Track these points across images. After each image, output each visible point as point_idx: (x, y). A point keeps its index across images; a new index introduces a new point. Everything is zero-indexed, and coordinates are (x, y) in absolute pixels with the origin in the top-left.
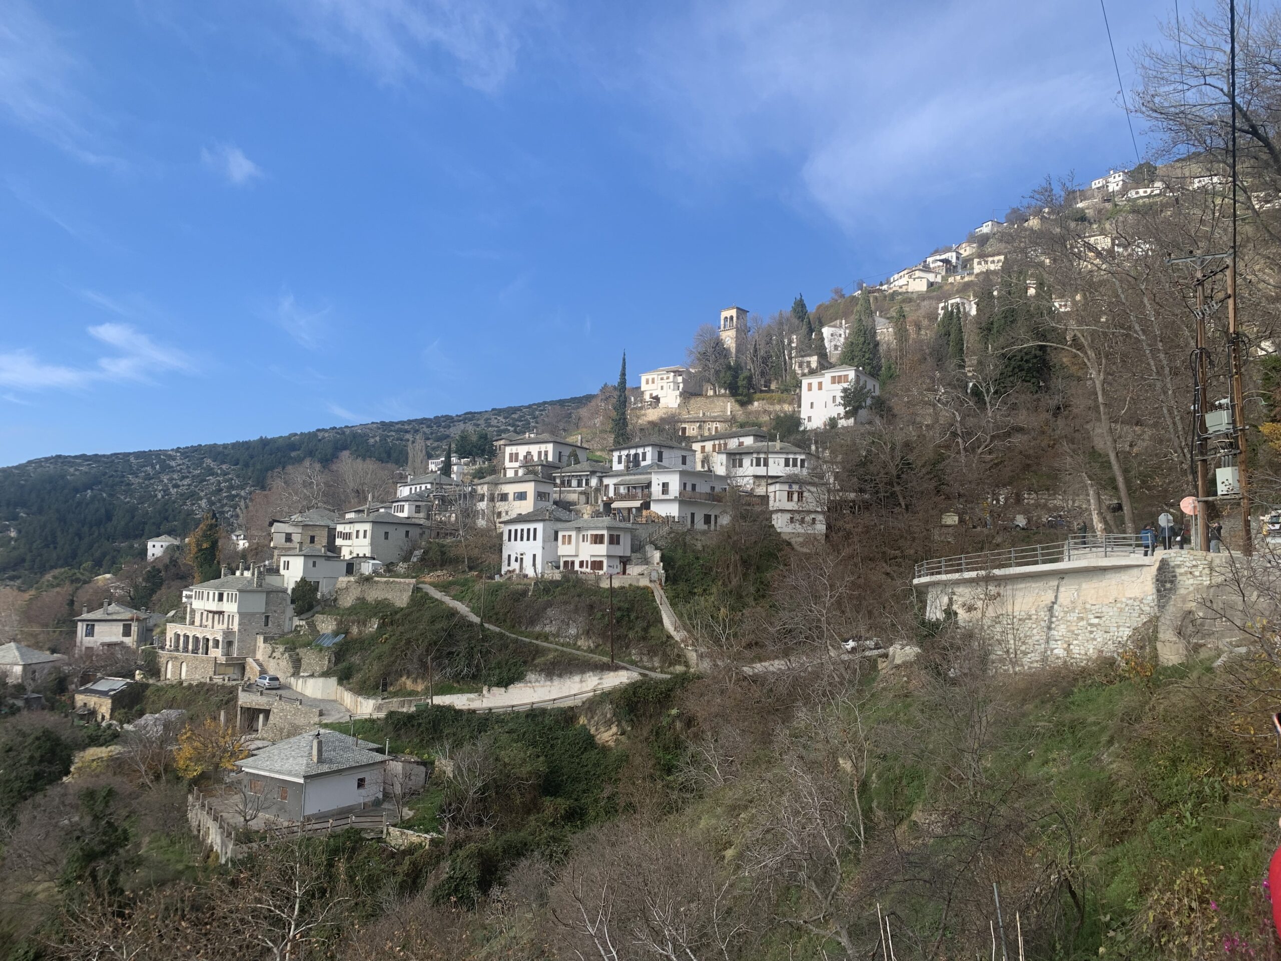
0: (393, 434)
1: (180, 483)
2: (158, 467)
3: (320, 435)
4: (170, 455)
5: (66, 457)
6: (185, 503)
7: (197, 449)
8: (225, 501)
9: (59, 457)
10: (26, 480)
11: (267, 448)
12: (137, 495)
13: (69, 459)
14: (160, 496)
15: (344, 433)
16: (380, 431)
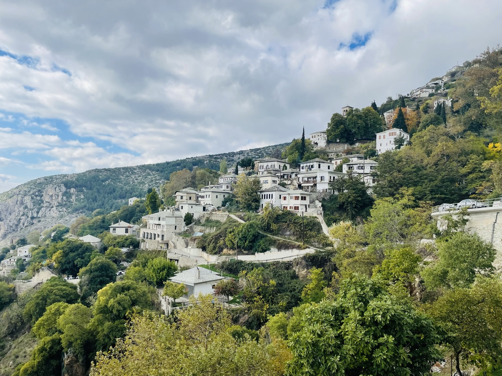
0: (213, 159)
1: (138, 178)
2: (130, 172)
3: (187, 160)
4: (135, 168)
5: (99, 169)
6: (140, 186)
7: (144, 166)
8: (154, 185)
9: (96, 169)
10: (85, 178)
11: (169, 165)
12: (123, 183)
13: (100, 170)
14: (131, 183)
15: (195, 159)
16: (209, 158)
